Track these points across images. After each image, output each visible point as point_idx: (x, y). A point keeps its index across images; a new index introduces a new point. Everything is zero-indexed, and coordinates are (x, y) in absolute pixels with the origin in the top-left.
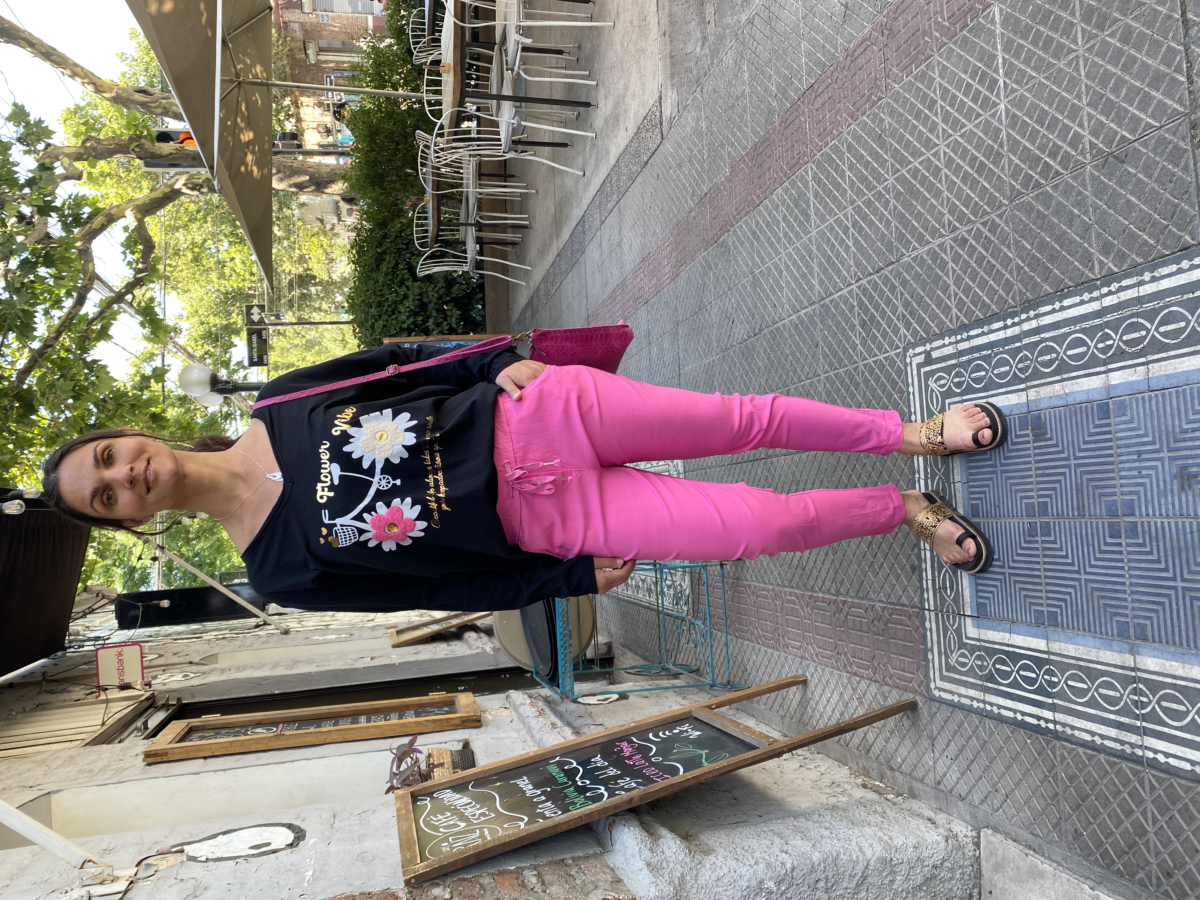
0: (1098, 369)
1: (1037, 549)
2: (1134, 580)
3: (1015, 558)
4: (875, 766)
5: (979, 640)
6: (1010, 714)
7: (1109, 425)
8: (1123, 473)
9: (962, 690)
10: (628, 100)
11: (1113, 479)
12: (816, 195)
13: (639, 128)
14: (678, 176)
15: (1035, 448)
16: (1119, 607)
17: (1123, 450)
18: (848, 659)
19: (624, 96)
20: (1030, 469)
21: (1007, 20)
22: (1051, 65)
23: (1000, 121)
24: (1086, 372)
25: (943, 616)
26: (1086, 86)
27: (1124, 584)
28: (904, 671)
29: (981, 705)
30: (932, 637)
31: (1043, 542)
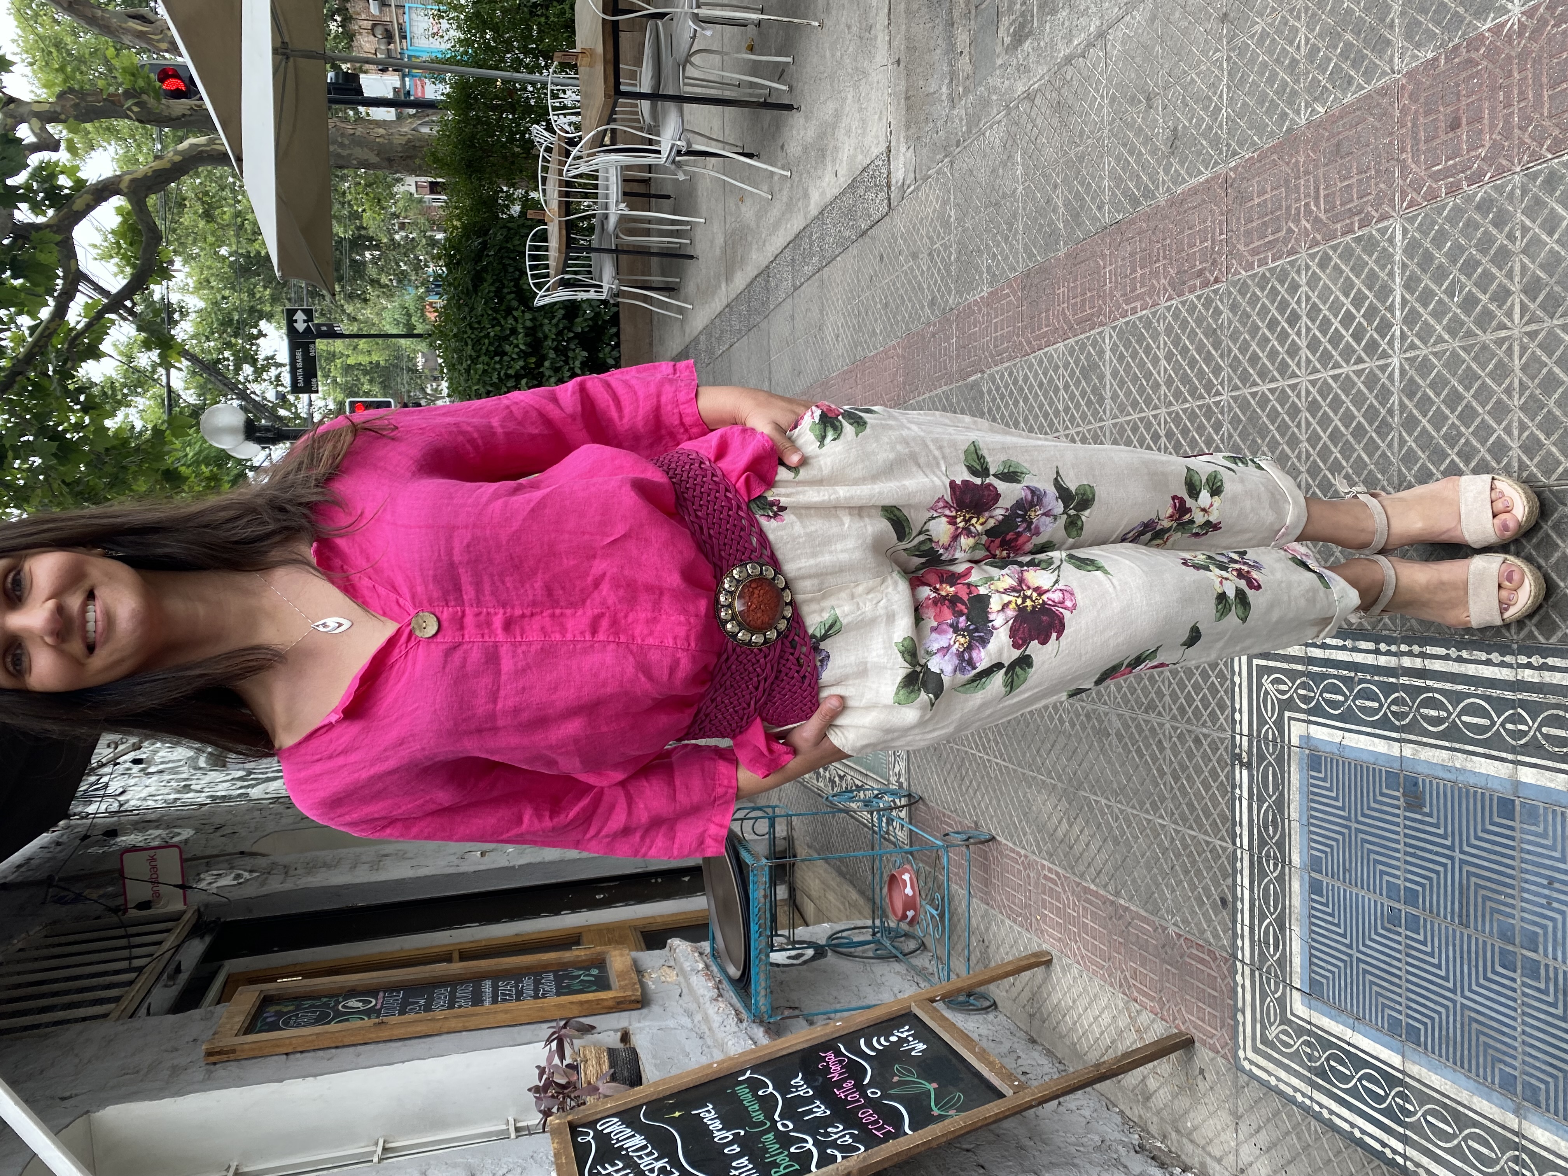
0: (1504, 755)
1: (1399, 943)
2: (1528, 1029)
3: (1368, 942)
4: (1155, 1119)
5: (1309, 1023)
6: (1346, 1127)
7: (1512, 828)
8: (1526, 895)
9: (1283, 1075)
10: (840, 133)
11: (1512, 897)
12: (1115, 373)
13: (854, 181)
14: (912, 269)
15: (1406, 818)
16: (1505, 1053)
17: (1529, 867)
18: (1125, 978)
19: (835, 126)
20: (1397, 842)
21: (1411, 249)
22: (1470, 334)
23: (1391, 377)
24: (1487, 751)
25: (1261, 976)
26: (1521, 383)
27: (1515, 1029)
28: (1203, 1021)
29: (1308, 1102)
30: (1245, 996)
31: (1407, 937)
